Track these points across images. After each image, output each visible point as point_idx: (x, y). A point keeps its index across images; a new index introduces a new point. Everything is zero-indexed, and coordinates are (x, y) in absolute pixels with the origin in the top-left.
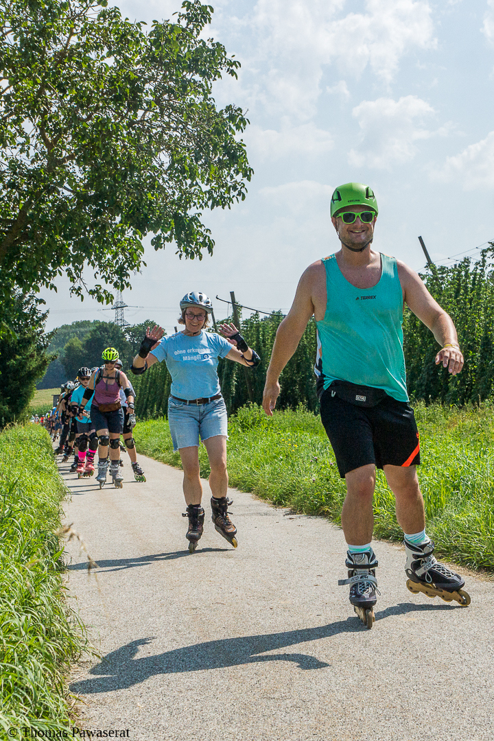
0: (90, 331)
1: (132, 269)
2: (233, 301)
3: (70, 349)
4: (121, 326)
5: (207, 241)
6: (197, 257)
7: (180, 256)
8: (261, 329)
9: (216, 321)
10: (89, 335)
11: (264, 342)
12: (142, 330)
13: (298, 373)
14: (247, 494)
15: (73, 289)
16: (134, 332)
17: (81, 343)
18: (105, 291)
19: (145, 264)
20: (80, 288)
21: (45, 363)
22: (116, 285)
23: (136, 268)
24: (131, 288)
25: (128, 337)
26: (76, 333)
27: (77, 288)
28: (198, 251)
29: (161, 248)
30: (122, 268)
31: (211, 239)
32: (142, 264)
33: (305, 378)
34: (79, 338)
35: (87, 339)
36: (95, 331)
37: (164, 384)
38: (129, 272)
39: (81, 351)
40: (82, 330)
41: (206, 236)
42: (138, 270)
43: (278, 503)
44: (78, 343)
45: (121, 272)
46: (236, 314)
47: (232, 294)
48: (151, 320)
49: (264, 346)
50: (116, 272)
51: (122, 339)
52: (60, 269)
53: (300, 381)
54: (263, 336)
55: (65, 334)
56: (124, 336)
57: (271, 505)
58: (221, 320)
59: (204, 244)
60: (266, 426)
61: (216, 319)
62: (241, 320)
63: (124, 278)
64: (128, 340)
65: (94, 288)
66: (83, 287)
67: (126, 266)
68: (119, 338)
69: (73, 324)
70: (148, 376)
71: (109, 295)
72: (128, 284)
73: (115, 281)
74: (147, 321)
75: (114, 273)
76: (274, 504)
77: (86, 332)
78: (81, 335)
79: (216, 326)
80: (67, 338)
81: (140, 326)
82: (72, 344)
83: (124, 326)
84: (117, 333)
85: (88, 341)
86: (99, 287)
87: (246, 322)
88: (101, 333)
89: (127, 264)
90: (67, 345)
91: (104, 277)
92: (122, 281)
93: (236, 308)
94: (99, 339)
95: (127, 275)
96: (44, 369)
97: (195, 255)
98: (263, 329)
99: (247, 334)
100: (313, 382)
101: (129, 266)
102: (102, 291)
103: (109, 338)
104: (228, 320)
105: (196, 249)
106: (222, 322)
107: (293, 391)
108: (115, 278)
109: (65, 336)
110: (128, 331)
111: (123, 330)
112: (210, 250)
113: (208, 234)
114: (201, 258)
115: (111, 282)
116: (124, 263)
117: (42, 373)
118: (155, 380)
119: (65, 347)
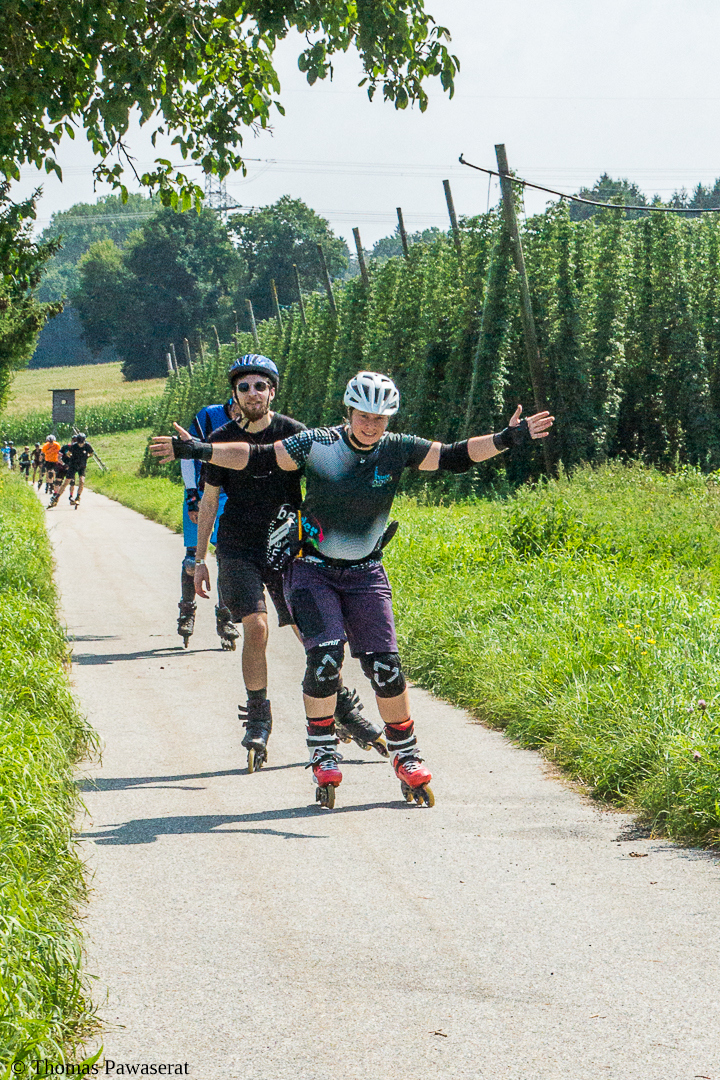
0: (142, 225)
1: (248, 122)
2: (503, 170)
3: (93, 269)
4: (220, 209)
5: (439, 59)
6: (413, 105)
7: (371, 91)
8: (572, 244)
9: (458, 219)
10: (139, 233)
11: (578, 274)
12: (269, 221)
13: (663, 358)
14: (527, 753)
15: (100, 171)
16: (251, 226)
17: (121, 253)
18: (179, 176)
19: (282, 110)
20: (118, 170)
21: (31, 324)
22: (207, 165)
23: (258, 120)
24: (245, 171)
25: (236, 240)
26: (109, 225)
27: (111, 168)
28: (417, 88)
29: (323, 76)
30: (222, 118)
31: (450, 54)
32: (272, 109)
33: (681, 373)
34: (116, 240)
35: (134, 243)
36: (153, 223)
37: (326, 375)
38: (242, 129)
39: (119, 274)
40: (123, 217)
41: (438, 47)
42: (264, 125)
43: (606, 795)
44: (112, 253)
45: (222, 131)
46: (509, 204)
47: (500, 150)
48: (294, 198)
49: (580, 285)
50: (210, 130)
51: (220, 246)
52: (69, 122)
53: (669, 378)
54: (577, 258)
55: (80, 227)
56: (225, 238)
57: (587, 800)
58: (470, 215)
59: (431, 67)
60: (579, 541)
61: (458, 212)
62: (521, 218)
63: (229, 146)
64: (236, 246)
65: (152, 169)
66: (126, 166)
67: (233, 114)
68: (213, 241)
69: (100, 203)
70: (287, 350)
71: (191, 189)
72: (237, 162)
73: (206, 153)
74: (285, 199)
75: (203, 132)
76: (595, 796)
77: (133, 224)
78: (119, 234)
79: (456, 232)
80: (86, 237)
81: (268, 211)
82: (98, 255)
83: (226, 208)
84: (210, 228)
85: (136, 250)
86: (166, 167)
87: (534, 223)
88: (169, 230)
89: (236, 108)
90: (85, 258)
91: (178, 140)
92: (223, 152)
93: (510, 185)
94: (163, 244)
95: (235, 138)
96: (30, 339)
97: (410, 100)
98: (578, 243)
99: (537, 255)
100: (700, 382)
101: (240, 114)
102: (172, 176)
103: (188, 241)
104: (486, 217)
105: (411, 83)
106: (473, 223)
107: (649, 403)
108: (206, 143)
109: (81, 234)
110: (236, 223)
111: (225, 222)
112: (447, 82)
113: (442, 41)
114: (423, 106)
115: (195, 156)
116: (228, 108)
117: (26, 351)
118: (303, 362)
119: (80, 265)
